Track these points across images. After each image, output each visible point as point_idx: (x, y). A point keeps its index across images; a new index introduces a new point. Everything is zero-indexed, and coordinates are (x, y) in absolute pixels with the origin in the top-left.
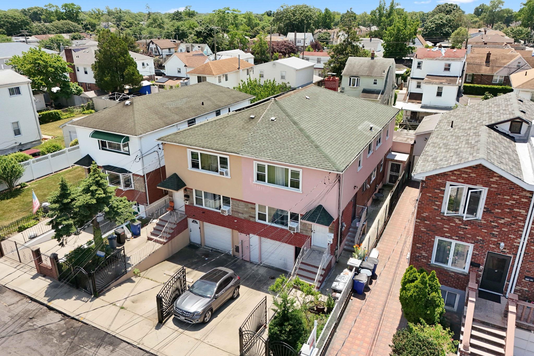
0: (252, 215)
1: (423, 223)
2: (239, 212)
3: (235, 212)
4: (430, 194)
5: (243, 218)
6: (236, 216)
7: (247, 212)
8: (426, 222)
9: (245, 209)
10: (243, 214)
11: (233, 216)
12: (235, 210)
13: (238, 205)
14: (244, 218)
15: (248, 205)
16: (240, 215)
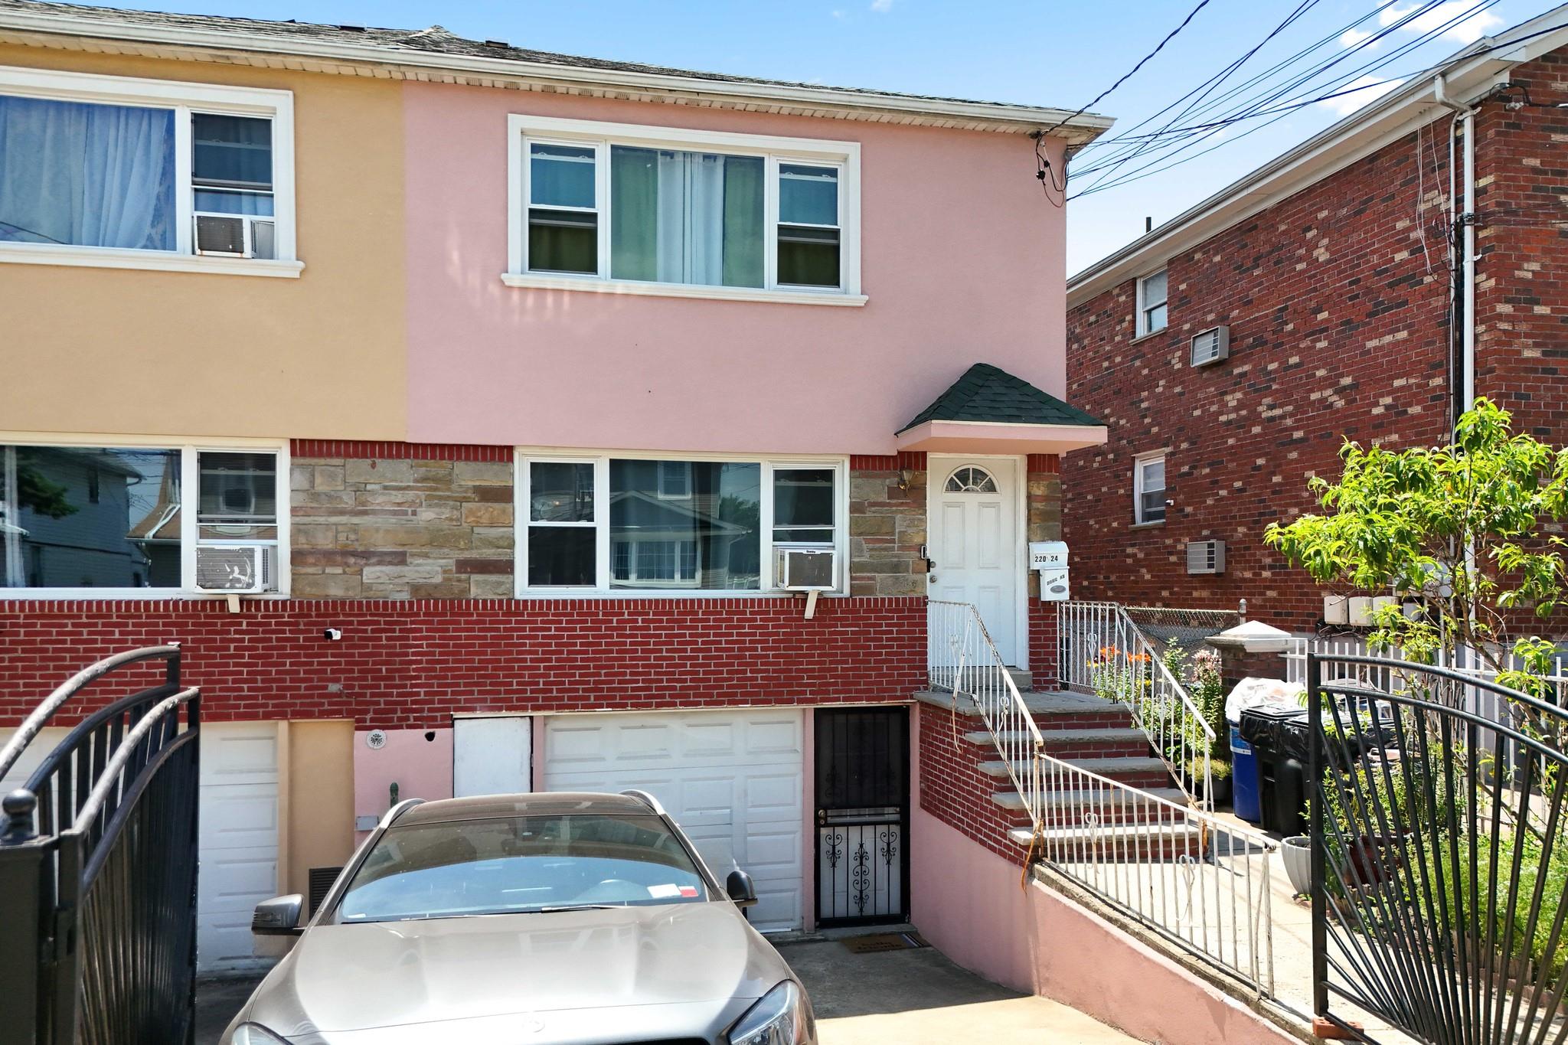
0: (489, 554)
1: (1526, 319)
2: (366, 555)
3: (329, 557)
4: (1535, 156)
5: (405, 596)
6: (336, 591)
7: (437, 539)
8: (1539, 310)
9: (427, 515)
10: (400, 559)
11: (311, 593)
12: (325, 542)
13: (359, 489)
14: (415, 588)
15: (447, 480)
16: (372, 573)
